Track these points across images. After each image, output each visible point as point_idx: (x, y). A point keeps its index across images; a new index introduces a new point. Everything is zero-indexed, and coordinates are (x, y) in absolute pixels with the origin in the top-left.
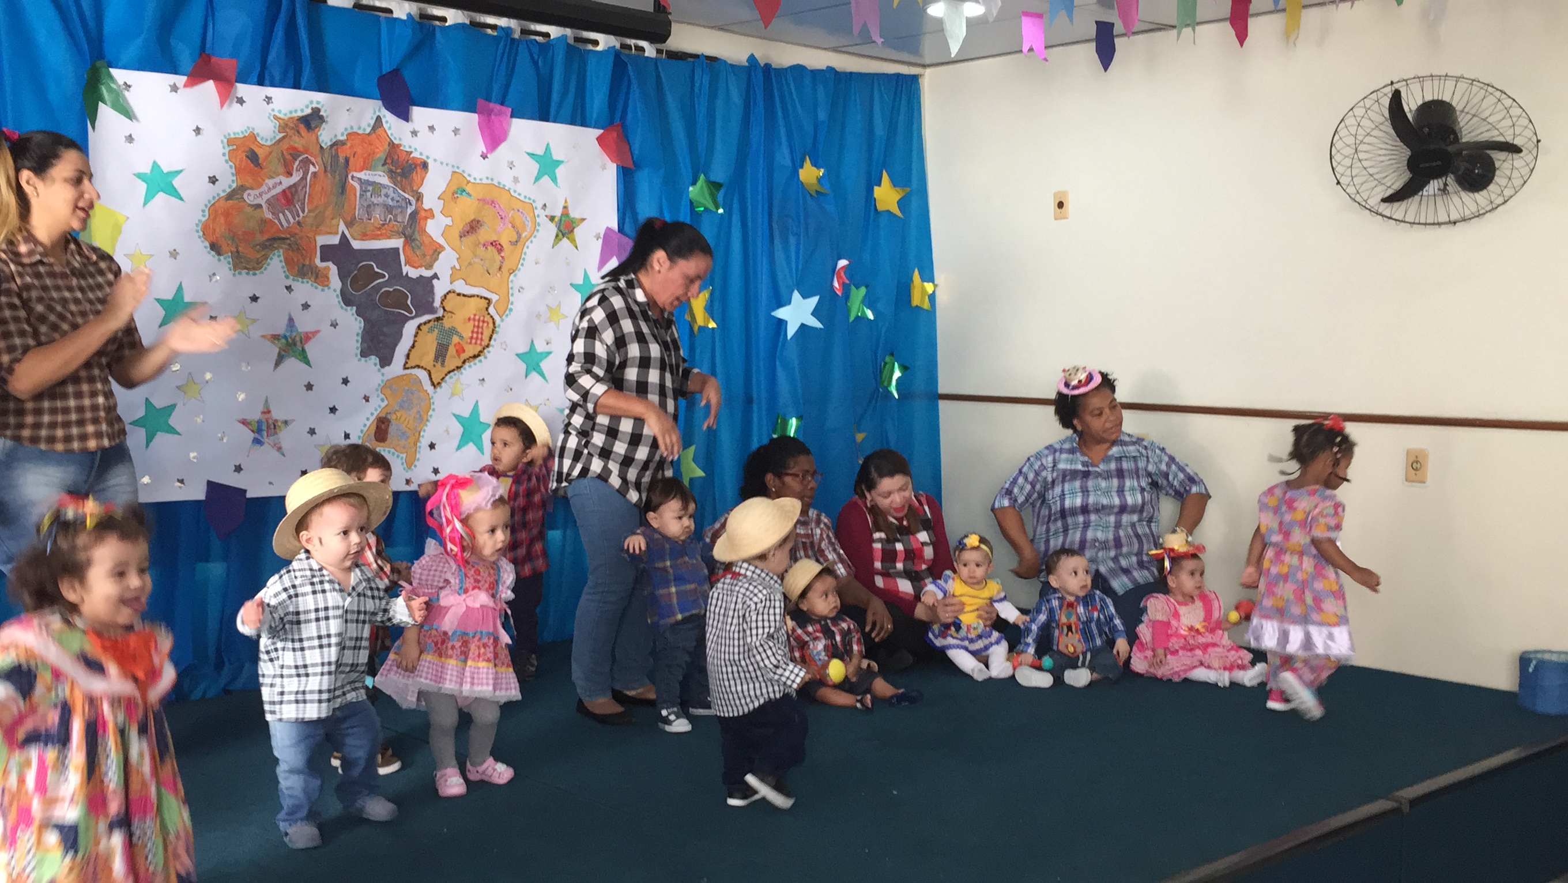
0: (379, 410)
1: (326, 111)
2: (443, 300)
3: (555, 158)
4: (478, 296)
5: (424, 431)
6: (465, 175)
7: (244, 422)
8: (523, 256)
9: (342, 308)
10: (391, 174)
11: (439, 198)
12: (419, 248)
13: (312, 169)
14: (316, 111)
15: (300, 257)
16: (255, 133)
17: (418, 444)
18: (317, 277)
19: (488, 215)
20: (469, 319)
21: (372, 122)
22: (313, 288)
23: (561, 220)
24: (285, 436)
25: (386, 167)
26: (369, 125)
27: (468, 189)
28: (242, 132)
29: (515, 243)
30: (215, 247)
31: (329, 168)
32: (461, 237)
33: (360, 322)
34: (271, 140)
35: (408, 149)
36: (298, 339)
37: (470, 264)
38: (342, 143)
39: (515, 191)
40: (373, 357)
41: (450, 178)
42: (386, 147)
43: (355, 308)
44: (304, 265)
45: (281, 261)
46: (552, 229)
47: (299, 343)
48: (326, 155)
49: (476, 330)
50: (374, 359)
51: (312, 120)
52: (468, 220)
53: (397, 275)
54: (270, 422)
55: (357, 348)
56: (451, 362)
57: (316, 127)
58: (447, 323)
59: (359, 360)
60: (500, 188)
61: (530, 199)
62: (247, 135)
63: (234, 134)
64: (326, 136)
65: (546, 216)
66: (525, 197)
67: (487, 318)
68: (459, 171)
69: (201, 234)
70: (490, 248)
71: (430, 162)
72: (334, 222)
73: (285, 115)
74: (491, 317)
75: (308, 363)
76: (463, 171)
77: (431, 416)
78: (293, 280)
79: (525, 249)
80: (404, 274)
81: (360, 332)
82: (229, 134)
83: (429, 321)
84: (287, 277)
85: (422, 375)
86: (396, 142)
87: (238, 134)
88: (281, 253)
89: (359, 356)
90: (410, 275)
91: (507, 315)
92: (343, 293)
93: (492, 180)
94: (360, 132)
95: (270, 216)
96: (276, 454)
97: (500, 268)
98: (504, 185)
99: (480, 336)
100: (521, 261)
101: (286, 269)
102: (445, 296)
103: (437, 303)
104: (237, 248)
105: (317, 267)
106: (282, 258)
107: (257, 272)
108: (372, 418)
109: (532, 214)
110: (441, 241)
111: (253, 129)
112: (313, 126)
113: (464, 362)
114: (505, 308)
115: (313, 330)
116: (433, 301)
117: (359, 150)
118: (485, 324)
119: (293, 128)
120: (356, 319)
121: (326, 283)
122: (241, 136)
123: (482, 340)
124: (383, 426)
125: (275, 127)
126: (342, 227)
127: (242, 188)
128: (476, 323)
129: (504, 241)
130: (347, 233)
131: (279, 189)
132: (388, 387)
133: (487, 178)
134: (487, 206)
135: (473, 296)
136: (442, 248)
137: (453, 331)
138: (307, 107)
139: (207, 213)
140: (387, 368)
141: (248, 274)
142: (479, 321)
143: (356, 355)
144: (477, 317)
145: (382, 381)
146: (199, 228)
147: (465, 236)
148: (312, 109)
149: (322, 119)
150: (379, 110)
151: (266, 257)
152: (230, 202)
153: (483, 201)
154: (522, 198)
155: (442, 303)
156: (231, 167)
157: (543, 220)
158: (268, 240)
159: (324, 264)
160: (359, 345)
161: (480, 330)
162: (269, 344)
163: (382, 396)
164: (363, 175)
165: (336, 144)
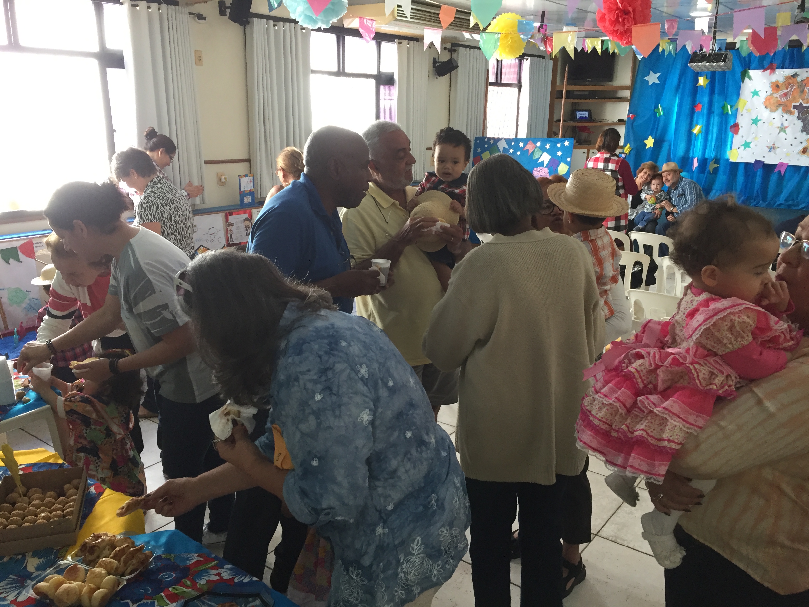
0: (805, 146)
7: (767, 147)
9: (797, 120)
13: (794, 87)
15: (787, 108)
16: (778, 80)
18: (791, 113)
22: (790, 116)
24: (778, 150)
30: (766, 107)
34: (782, 81)
38: (805, 80)
40: (805, 133)
43: (801, 120)
44: (788, 110)
45: (781, 110)
47: (784, 129)
54: (774, 147)
55: (800, 130)
62: (776, 81)
64: (799, 79)
72: (799, 99)
73: (788, 75)
75: (786, 134)
78: (785, 114)
81: (802, 126)
82: (771, 82)
84: (783, 113)
87: (774, 81)
88: (782, 108)
92: (798, 116)
95: (779, 99)
96: (774, 154)
104: (771, 107)
105: (791, 111)
107: (775, 112)
108: (802, 148)
115: (788, 126)
119: (789, 78)
120: (801, 123)
121: (793, 115)
124: (805, 150)
125: (784, 78)
126: (801, 101)
127: (773, 94)
131: (784, 93)
138: (793, 73)
139: (765, 100)
141: (773, 113)
143: (800, 132)
145: (807, 138)
146: (763, 103)
149: (798, 75)
151: (777, 109)
152: (770, 97)
156: (771, 89)
158: (779, 105)
159: (794, 110)
162: (777, 129)
165: (803, 80)
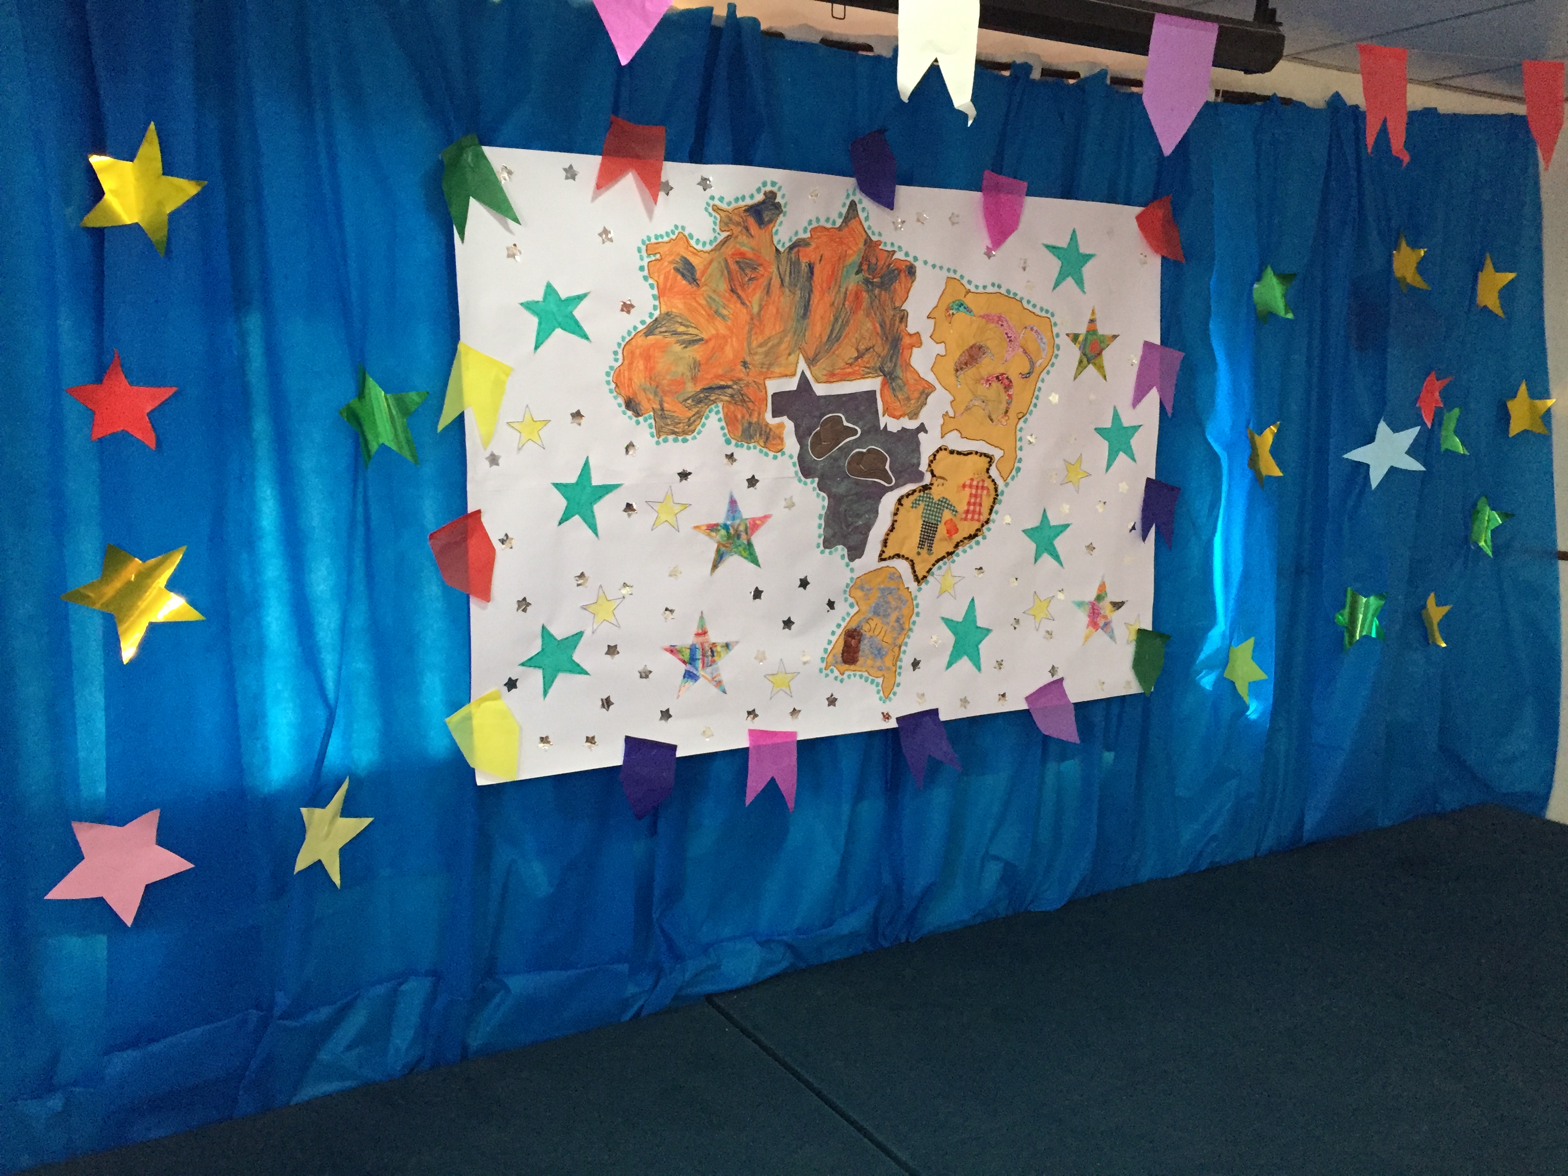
0: (848, 619)
1: (783, 196)
2: (932, 462)
3: (1083, 250)
4: (977, 453)
5: (906, 644)
6: (964, 282)
7: (672, 650)
8: (1036, 393)
9: (800, 481)
10: (866, 288)
11: (928, 317)
12: (901, 389)
14: (771, 196)
15: (745, 410)
16: (686, 233)
17: (899, 663)
18: (767, 438)
19: (992, 338)
20: (964, 486)
21: (844, 211)
22: (762, 455)
23: (1086, 339)
24: (726, 666)
25: (860, 275)
26: (840, 214)
27: (969, 301)
28: (667, 234)
29: (1026, 376)
30: (630, 404)
31: (787, 279)
32: (957, 371)
33: (823, 499)
34: (711, 242)
35: (889, 248)
36: (742, 528)
37: (967, 409)
38: (805, 243)
39: (1029, 302)
40: (840, 547)
41: (943, 287)
42: (861, 245)
43: (817, 480)
44: (750, 424)
45: (720, 420)
46: (1071, 354)
47: (744, 536)
48: (784, 261)
49: (973, 500)
50: (841, 550)
51: (765, 210)
52: (966, 347)
53: (873, 430)
54: (707, 647)
55: (820, 537)
56: (941, 547)
57: (771, 221)
58: (937, 493)
59: (822, 552)
60: (1010, 296)
61: (1047, 311)
62: (674, 237)
63: (656, 237)
64: (783, 233)
65: (1068, 335)
66: (1042, 309)
67: (988, 483)
68: (957, 276)
69: (613, 386)
70: (995, 384)
71: (918, 265)
72: (792, 358)
73: (729, 204)
74: (993, 481)
75: (755, 561)
76: (962, 277)
77: (914, 623)
78: (737, 446)
79: (1039, 384)
80: (882, 427)
81: (823, 512)
82: (649, 238)
83: (914, 491)
84: (728, 442)
85: (902, 566)
86: (875, 238)
87: (662, 236)
88: (720, 409)
89: (822, 548)
90: (889, 429)
91: (1013, 478)
92: (802, 459)
93: (999, 287)
94: (829, 225)
96: (714, 691)
97: (1006, 412)
98: (1015, 294)
99: (978, 508)
100: (1034, 401)
101: (726, 431)
102: (935, 455)
103: (923, 467)
104: (661, 405)
105: (767, 425)
106: (721, 415)
107: (689, 437)
108: (839, 631)
109: (1049, 334)
110: (930, 378)
111: (683, 228)
112: (766, 219)
113: (957, 546)
114: (1012, 470)
115: (761, 515)
116: (919, 464)
117: (827, 254)
118: (985, 492)
119: (738, 224)
120: (818, 495)
121: (780, 448)
122: (666, 239)
123: (980, 513)
124: (853, 642)
125: (715, 223)
126: (802, 366)
127: (667, 316)
128: (974, 491)
129: (1014, 375)
130: (808, 374)
132: (859, 585)
133: (993, 285)
134: (992, 326)
135: (970, 453)
136: (933, 389)
137: (944, 503)
138: (759, 190)
139: (620, 356)
140: (857, 561)
141: (676, 440)
142: (977, 487)
143: (818, 546)
144: (975, 483)
145: (852, 579)
146: (610, 379)
147: (962, 369)
148: (765, 194)
149: (778, 209)
150: (854, 194)
151: (699, 415)
152: (650, 337)
153: (987, 317)
154: (1037, 311)
155: (930, 466)
156: (652, 286)
157: (1064, 341)
158: (704, 390)
159: (778, 420)
160: (821, 531)
161: (978, 500)
162: (702, 537)
163: (851, 600)
164: (830, 291)
165: (796, 245)
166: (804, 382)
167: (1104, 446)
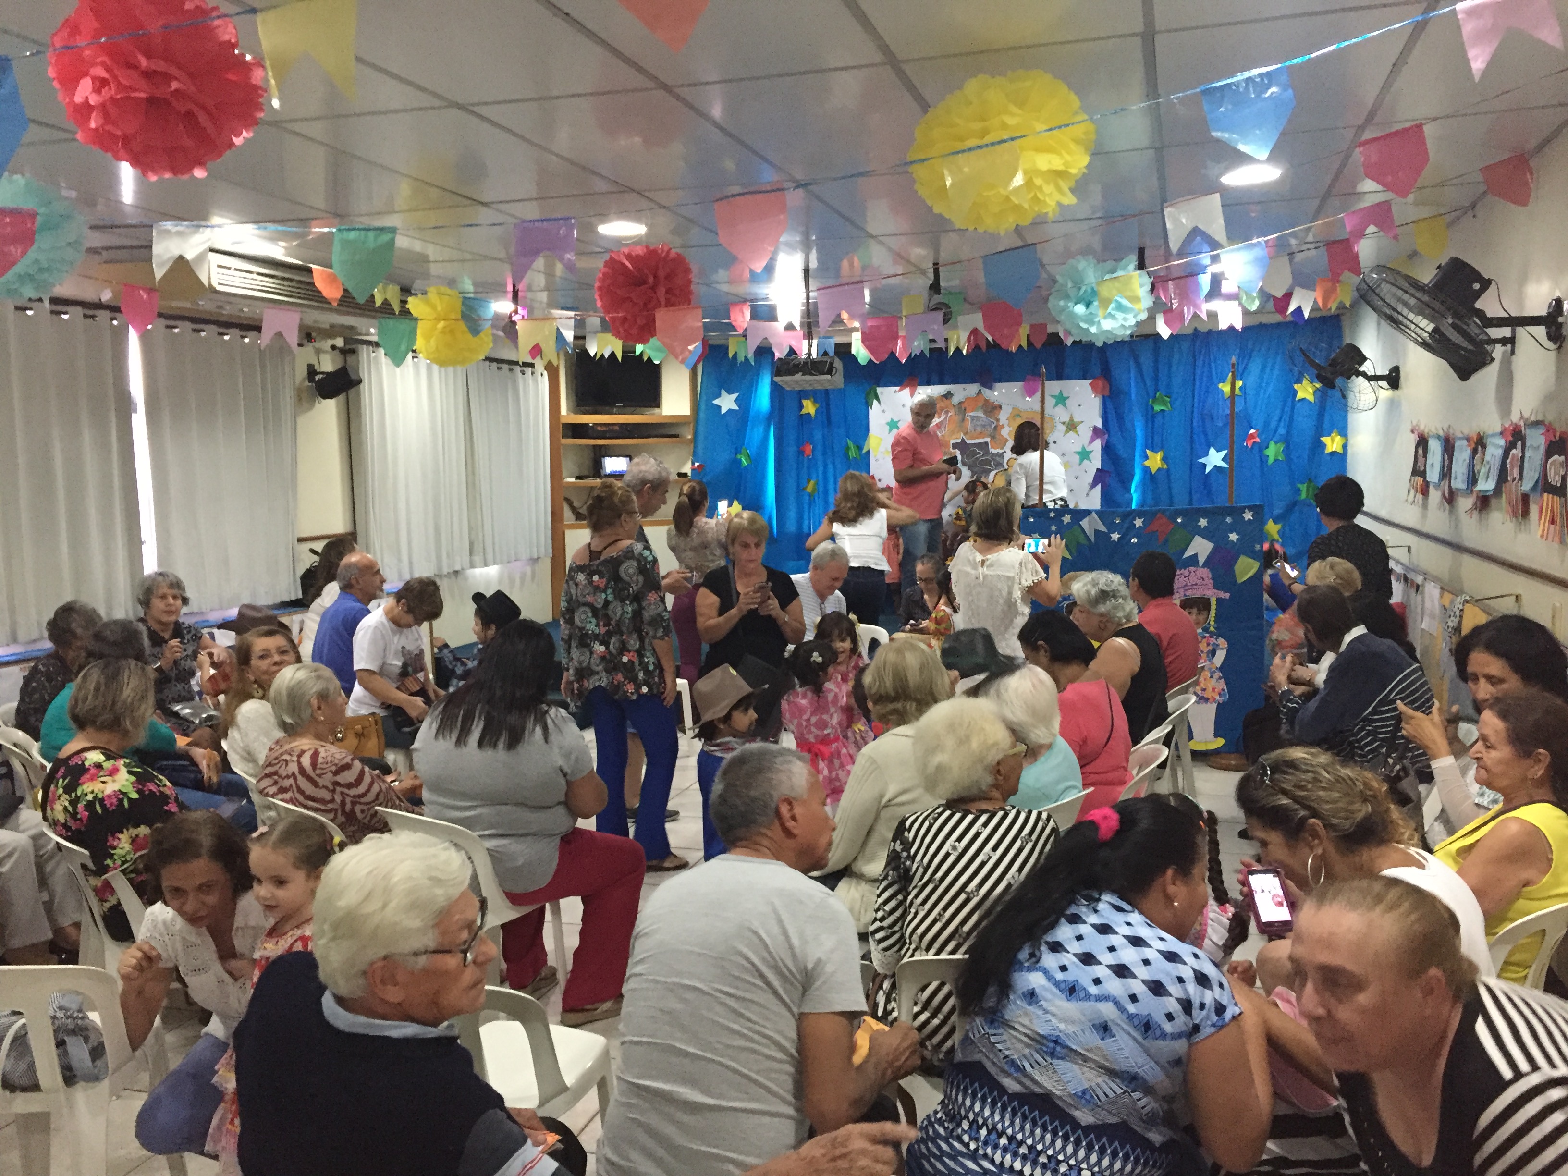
1: (953, 391)
3: (1065, 395)
6: (1019, 407)
10: (985, 412)
11: (1007, 420)
12: (997, 441)
13: (949, 414)
14: (949, 392)
21: (976, 393)
23: (1069, 423)
25: (983, 409)
26: (974, 394)
31: (957, 412)
35: (993, 401)
38: (963, 402)
41: (1013, 409)
42: (983, 401)
46: (1064, 428)
48: (956, 407)
51: (948, 395)
53: (987, 452)
61: (1051, 415)
64: (955, 400)
65: (1061, 422)
68: (1017, 406)
71: (1003, 405)
72: (959, 433)
79: (1049, 438)
80: (990, 452)
86: (987, 399)
90: (993, 452)
93: (1032, 409)
94: (972, 397)
109: (1052, 422)
112: (948, 397)
117: (971, 404)
126: (962, 435)
130: (964, 437)
133: (1030, 408)
148: (947, 391)
149: (952, 395)
150: (980, 388)
157: (1058, 424)
164: (972, 414)
165: (960, 403)
166: (963, 440)
167: (1077, 458)
